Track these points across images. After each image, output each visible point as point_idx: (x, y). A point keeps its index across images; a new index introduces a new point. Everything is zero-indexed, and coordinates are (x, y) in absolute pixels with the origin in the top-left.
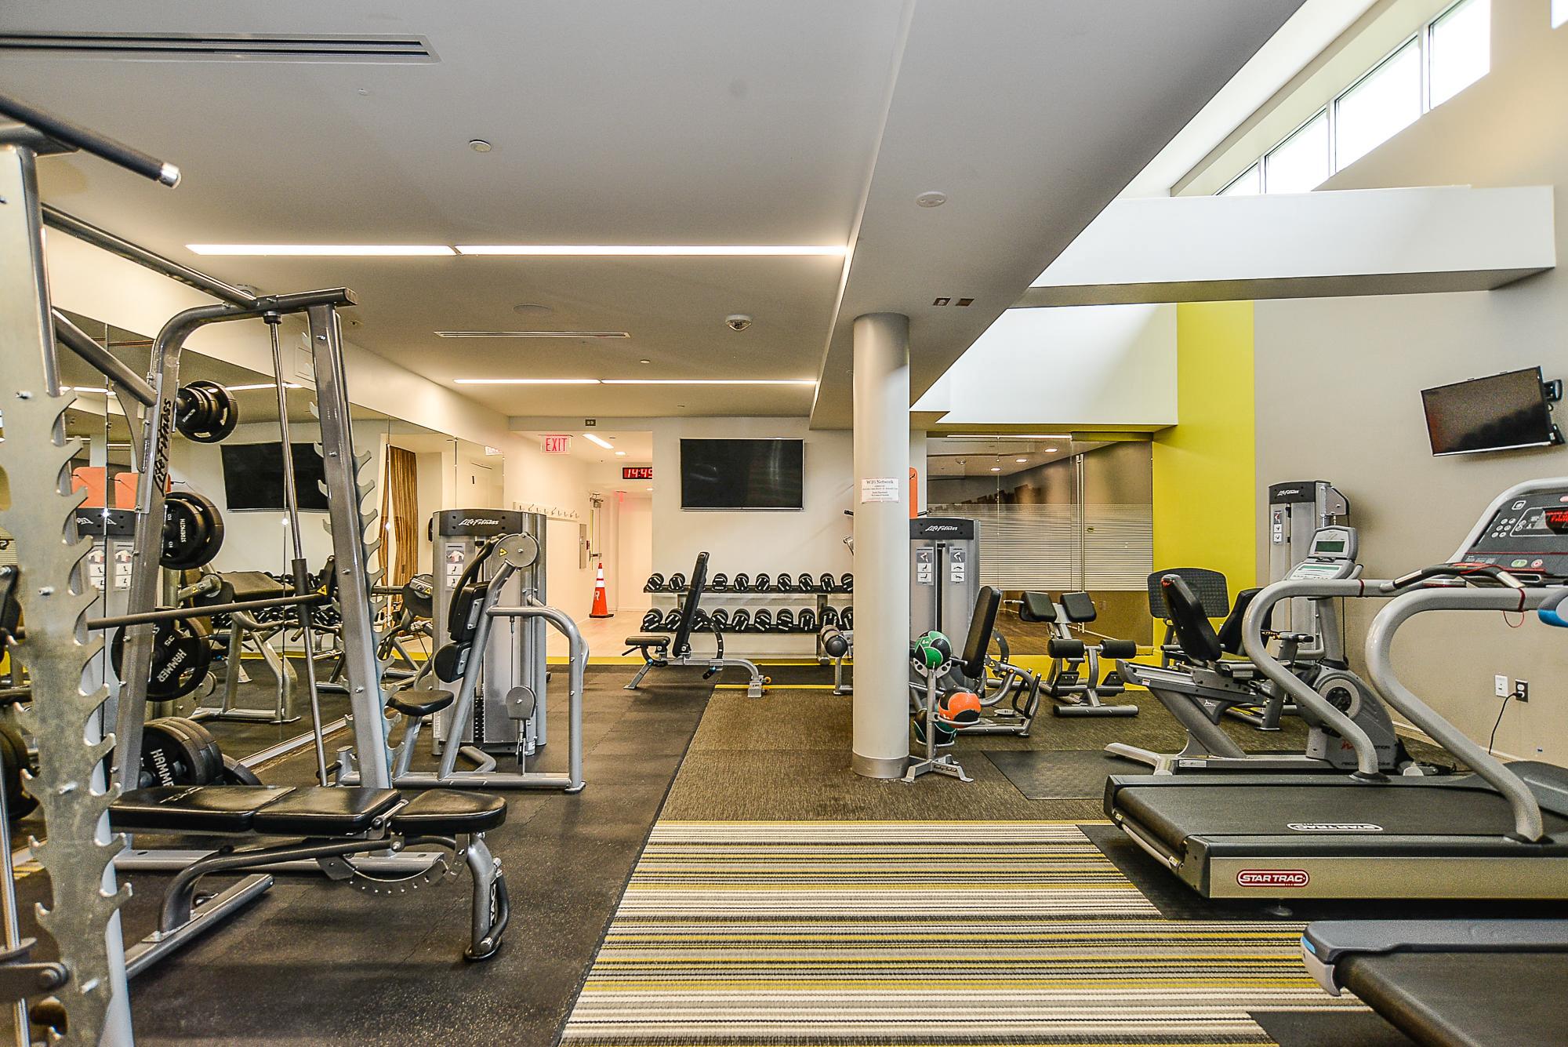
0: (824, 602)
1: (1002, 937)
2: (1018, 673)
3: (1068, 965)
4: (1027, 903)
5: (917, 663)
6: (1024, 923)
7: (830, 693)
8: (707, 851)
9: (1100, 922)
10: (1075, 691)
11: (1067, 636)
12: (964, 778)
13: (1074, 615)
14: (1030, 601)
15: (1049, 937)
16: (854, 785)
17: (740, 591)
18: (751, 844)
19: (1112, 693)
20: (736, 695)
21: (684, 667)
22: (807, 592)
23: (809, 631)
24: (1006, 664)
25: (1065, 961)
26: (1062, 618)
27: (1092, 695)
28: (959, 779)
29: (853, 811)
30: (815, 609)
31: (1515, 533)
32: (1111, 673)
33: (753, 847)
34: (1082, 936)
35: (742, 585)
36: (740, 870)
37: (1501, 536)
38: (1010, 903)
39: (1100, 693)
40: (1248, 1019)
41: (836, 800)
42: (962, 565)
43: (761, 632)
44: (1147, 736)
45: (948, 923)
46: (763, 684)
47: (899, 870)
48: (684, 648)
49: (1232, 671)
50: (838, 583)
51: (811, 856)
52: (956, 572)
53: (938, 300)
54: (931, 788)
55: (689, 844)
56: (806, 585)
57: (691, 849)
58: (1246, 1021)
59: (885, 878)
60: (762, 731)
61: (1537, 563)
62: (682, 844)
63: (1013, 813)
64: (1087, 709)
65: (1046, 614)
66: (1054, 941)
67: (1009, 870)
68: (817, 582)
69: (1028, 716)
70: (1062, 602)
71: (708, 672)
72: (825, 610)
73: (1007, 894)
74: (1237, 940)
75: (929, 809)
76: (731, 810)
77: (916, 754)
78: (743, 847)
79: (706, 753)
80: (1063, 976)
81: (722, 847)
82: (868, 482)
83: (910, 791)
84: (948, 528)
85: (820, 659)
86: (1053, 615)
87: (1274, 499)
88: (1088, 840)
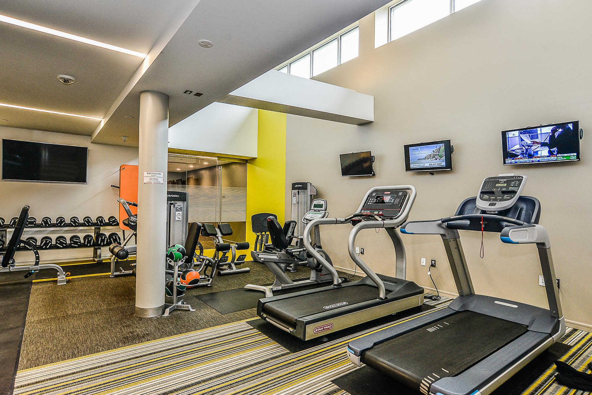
0: (98, 231)
1: (236, 380)
2: (207, 259)
3: (267, 384)
4: (240, 361)
5: (169, 260)
6: (243, 371)
7: (108, 277)
8: (61, 381)
9: (271, 361)
10: (225, 265)
11: (222, 242)
12: (192, 310)
13: (224, 232)
14: (206, 227)
15: (255, 374)
16: (139, 323)
17: (46, 227)
18: (90, 369)
19: (240, 264)
20: (49, 285)
21: (10, 273)
22: (89, 226)
23: (90, 246)
24: (202, 256)
25: (265, 383)
26: (219, 235)
27: (233, 265)
28: (189, 310)
29: (143, 337)
30: (93, 234)
31: (374, 203)
32: (240, 256)
33: (92, 371)
34: (266, 370)
35: (46, 223)
36: (88, 387)
37: (370, 204)
38: (234, 363)
39: (236, 264)
40: (331, 384)
41: (132, 333)
42: (181, 213)
43: (61, 248)
44: (256, 279)
45: (211, 381)
46: (66, 276)
47: (178, 362)
48: (11, 261)
49: (293, 252)
50: (107, 221)
51: (129, 367)
52: (178, 216)
53: (187, 91)
54: (178, 318)
55: (47, 380)
56: (87, 222)
57: (50, 383)
58: (332, 385)
59: (173, 368)
60: (74, 303)
61: (381, 213)
62: (41, 381)
63: (218, 322)
64: (232, 271)
65: (214, 233)
66: (257, 375)
67: (227, 348)
68: (94, 221)
69: (211, 277)
70: (219, 227)
71: (28, 274)
72: (99, 235)
73: (231, 360)
74: (316, 354)
75: (181, 328)
76: (69, 353)
77: (168, 302)
78: (85, 372)
79: (40, 322)
80: (267, 390)
81: (71, 376)
82: (148, 173)
83: (169, 320)
84: (175, 196)
85: (96, 260)
86: (216, 233)
87: (294, 188)
88: (252, 327)
